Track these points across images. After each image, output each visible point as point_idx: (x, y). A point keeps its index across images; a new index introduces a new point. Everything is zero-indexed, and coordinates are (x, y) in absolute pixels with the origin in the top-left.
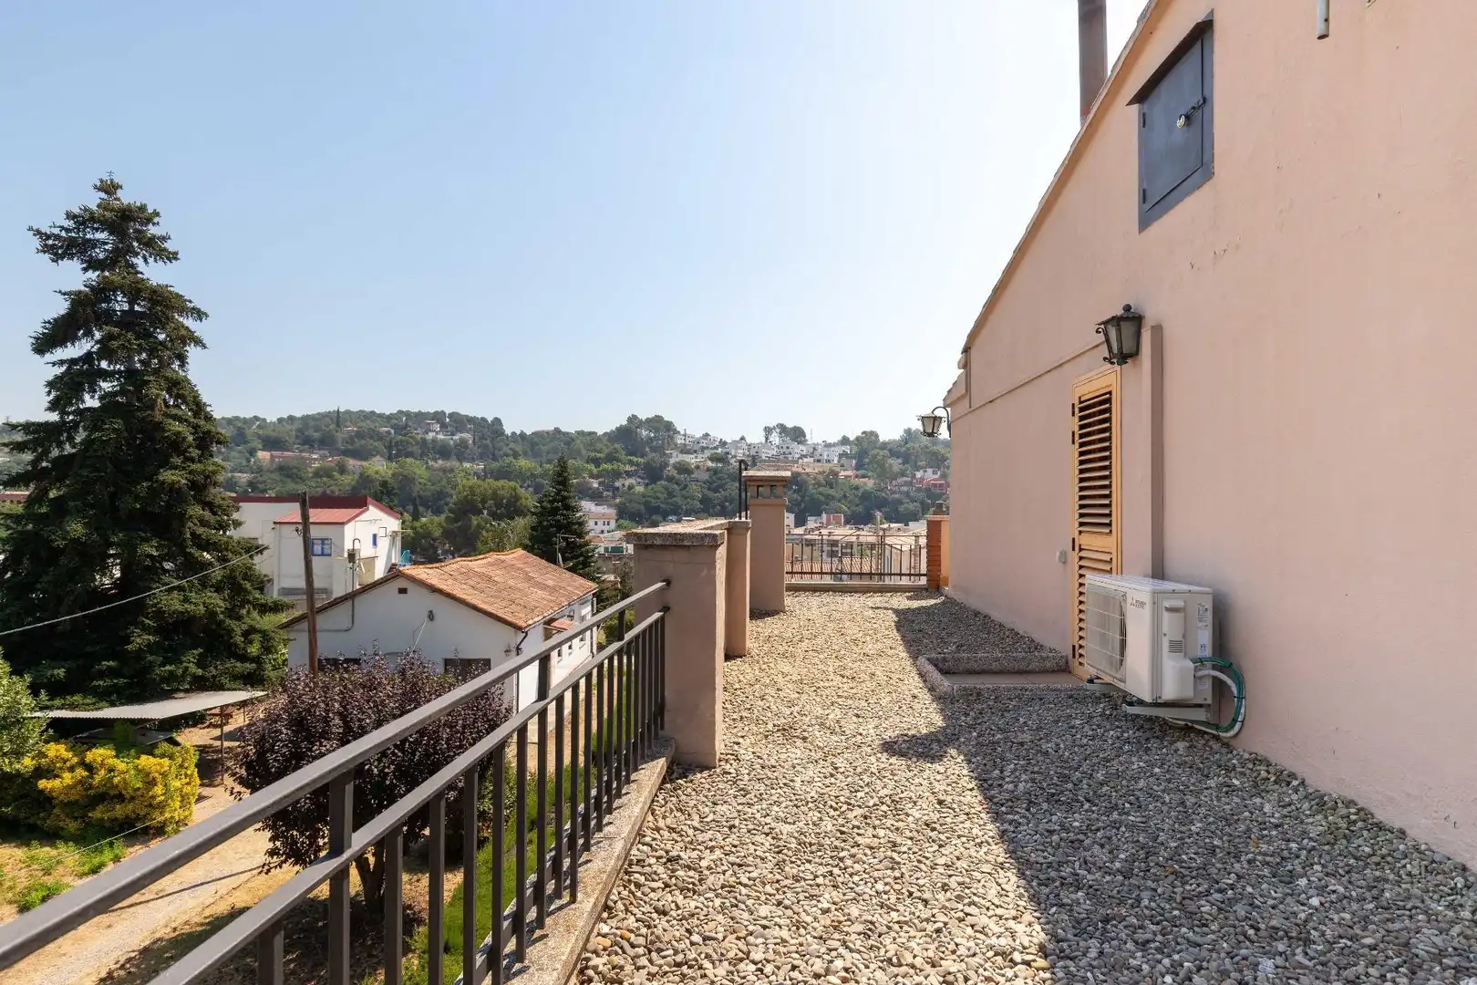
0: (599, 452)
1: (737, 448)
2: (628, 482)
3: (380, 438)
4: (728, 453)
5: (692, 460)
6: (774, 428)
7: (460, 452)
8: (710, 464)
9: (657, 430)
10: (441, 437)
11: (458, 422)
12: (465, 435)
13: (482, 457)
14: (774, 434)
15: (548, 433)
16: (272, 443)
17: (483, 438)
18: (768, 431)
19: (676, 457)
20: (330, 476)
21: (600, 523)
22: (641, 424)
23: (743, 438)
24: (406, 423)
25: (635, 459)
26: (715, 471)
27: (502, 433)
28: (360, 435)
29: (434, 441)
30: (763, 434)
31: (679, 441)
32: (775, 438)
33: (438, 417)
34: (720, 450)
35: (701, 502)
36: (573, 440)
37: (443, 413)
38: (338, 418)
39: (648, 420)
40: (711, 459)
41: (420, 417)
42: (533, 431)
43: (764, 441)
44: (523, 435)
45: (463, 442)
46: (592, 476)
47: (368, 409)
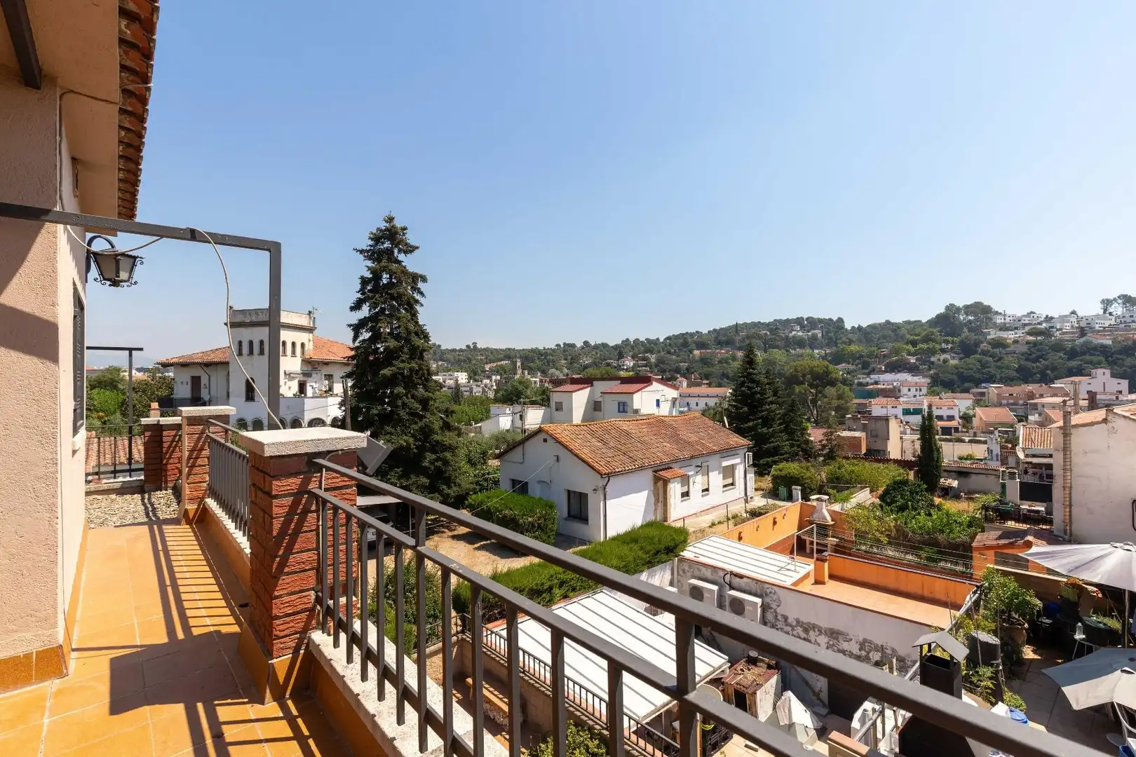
0: (917, 335)
1: (1063, 321)
2: (943, 357)
3: (760, 337)
4: (1052, 327)
5: (1010, 336)
6: (1115, 300)
7: (813, 342)
8: (1031, 338)
9: (975, 314)
10: (800, 334)
11: (812, 323)
12: (816, 331)
13: (828, 345)
14: (1115, 305)
15: (880, 324)
16: (701, 345)
17: (827, 332)
18: (1107, 303)
19: (993, 334)
20: (727, 363)
21: (913, 390)
22: (958, 310)
23: (1074, 313)
24: (777, 326)
25: (950, 338)
26: (1035, 344)
27: (843, 328)
28: (748, 337)
29: (794, 337)
30: (1102, 306)
31: (999, 320)
32: (1117, 309)
33: (799, 321)
34: (1044, 325)
35: (1017, 370)
36: (899, 328)
37: (802, 318)
38: (737, 328)
39: (967, 307)
40: (1029, 333)
41: (787, 323)
42: (869, 324)
43: (1101, 312)
44: (860, 328)
45: (814, 337)
46: (909, 354)
47: (756, 321)
